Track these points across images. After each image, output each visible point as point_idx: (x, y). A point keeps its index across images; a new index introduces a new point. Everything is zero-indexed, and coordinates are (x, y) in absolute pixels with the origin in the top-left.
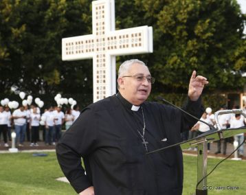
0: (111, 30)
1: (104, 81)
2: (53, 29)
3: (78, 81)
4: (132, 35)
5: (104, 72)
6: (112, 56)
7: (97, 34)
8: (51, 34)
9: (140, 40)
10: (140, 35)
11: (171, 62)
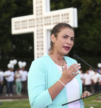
0: (47, 11)
1: (42, 49)
2: (6, 12)
3: (25, 49)
4: (62, 15)
5: (42, 42)
6: (48, 30)
7: (37, 14)
8: (5, 16)
9: (68, 18)
10: (68, 14)
11: (92, 34)
